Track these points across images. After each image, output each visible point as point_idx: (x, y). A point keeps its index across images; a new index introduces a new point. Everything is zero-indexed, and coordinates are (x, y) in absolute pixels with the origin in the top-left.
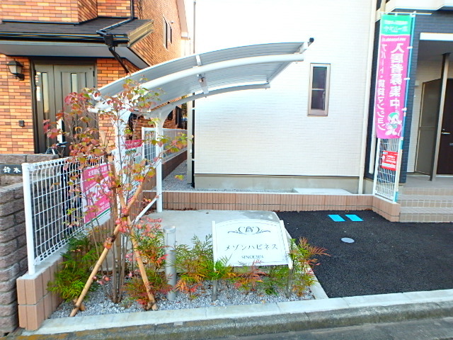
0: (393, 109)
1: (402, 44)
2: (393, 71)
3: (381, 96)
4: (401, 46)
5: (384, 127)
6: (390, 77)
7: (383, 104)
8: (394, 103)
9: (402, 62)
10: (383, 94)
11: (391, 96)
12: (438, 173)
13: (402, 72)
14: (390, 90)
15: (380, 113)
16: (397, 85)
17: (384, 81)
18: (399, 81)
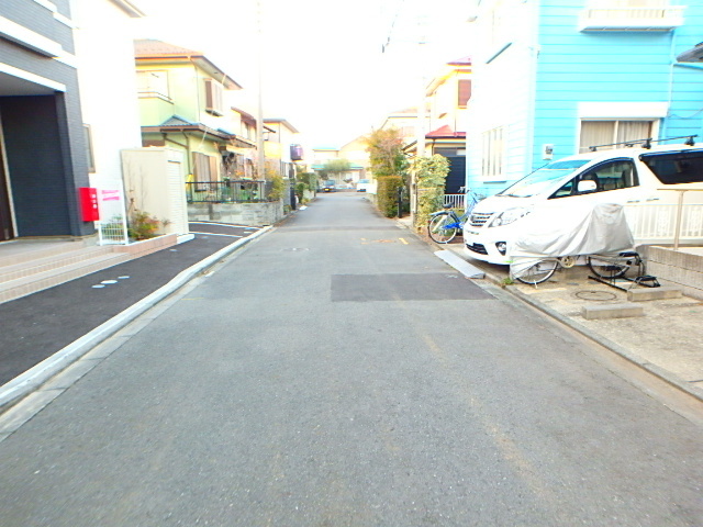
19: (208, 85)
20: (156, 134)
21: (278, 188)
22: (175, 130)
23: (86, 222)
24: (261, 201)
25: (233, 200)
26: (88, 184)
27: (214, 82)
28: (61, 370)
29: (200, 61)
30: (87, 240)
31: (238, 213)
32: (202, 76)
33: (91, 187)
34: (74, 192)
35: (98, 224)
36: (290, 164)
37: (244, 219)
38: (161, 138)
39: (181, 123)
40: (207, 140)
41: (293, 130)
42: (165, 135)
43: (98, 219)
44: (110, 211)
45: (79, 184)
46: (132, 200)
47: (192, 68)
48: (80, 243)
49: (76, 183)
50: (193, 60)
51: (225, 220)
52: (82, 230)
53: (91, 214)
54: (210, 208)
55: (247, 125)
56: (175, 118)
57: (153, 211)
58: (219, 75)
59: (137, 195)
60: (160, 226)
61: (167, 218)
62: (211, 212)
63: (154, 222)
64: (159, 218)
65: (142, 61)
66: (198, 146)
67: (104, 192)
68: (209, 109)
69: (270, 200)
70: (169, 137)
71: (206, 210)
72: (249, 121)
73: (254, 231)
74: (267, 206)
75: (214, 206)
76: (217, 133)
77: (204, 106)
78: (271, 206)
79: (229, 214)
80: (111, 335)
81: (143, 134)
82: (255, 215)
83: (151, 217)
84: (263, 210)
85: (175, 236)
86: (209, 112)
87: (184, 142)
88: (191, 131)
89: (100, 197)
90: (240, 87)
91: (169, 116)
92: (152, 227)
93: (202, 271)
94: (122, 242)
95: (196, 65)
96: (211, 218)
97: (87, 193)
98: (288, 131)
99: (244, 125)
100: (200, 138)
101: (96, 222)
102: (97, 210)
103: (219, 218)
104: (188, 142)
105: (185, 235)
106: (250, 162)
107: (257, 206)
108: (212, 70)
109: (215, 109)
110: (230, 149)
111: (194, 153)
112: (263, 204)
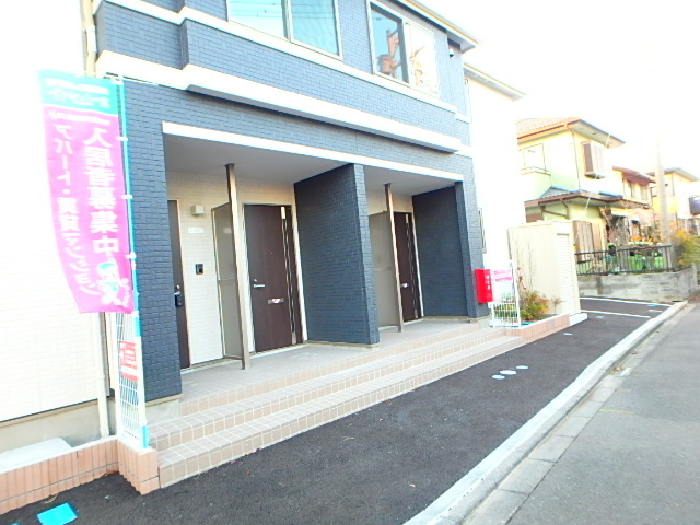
0: (102, 257)
1: (104, 131)
2: (92, 181)
3: (71, 231)
4: (103, 135)
5: (95, 289)
6: (88, 194)
7: (78, 248)
8: (101, 246)
9: (110, 164)
10: (75, 227)
11: (94, 231)
12: (258, 349)
13: (113, 184)
14: (90, 219)
15: (78, 265)
16: (106, 210)
17: (73, 201)
18: (110, 202)
19: (587, 148)
20: (535, 208)
21: (689, 252)
22: (555, 201)
23: (480, 304)
24: (668, 270)
25: (628, 272)
26: (482, 265)
27: (593, 144)
28: (481, 501)
29: (577, 126)
30: (482, 321)
31: (635, 286)
32: (579, 140)
33: (486, 268)
34: (470, 274)
35: (490, 305)
36: (692, 220)
37: (644, 293)
38: (539, 211)
39: (560, 193)
40: (590, 206)
41: (691, 179)
42: (543, 208)
43: (491, 300)
44: (501, 291)
45: (475, 266)
46: (521, 278)
47: (569, 134)
48: (477, 324)
49: (472, 265)
50: (570, 126)
51: (618, 294)
52: (478, 313)
53: (485, 295)
54: (599, 281)
55: (630, 182)
56: (552, 188)
57: (543, 289)
58: (599, 136)
59: (526, 273)
60: (550, 305)
61: (557, 296)
62: (599, 286)
63: (544, 301)
64: (548, 297)
65: (524, 139)
66: (580, 214)
67: (496, 273)
68: (589, 173)
69: (681, 268)
70: (547, 209)
71: (594, 283)
72: (631, 178)
73: (664, 309)
74: (678, 276)
75: (603, 278)
76: (599, 197)
77: (583, 171)
78: (683, 277)
79: (623, 287)
80: (526, 455)
81: (527, 209)
82: (660, 288)
83: (540, 295)
84: (672, 282)
85: (567, 316)
86: (589, 176)
87: (564, 212)
88: (571, 199)
89: (493, 277)
90: (623, 142)
91: (548, 188)
92: (543, 306)
93: (614, 368)
94: (515, 324)
95: (574, 132)
96: (600, 293)
97: (482, 275)
98: (685, 181)
99: (626, 184)
100: (583, 205)
101: (489, 303)
102: (490, 291)
103: (610, 292)
104: (568, 212)
105: (577, 316)
106: (635, 223)
107: (663, 277)
108: (591, 132)
109: (596, 171)
110: (616, 212)
111: (575, 222)
112: (671, 273)
